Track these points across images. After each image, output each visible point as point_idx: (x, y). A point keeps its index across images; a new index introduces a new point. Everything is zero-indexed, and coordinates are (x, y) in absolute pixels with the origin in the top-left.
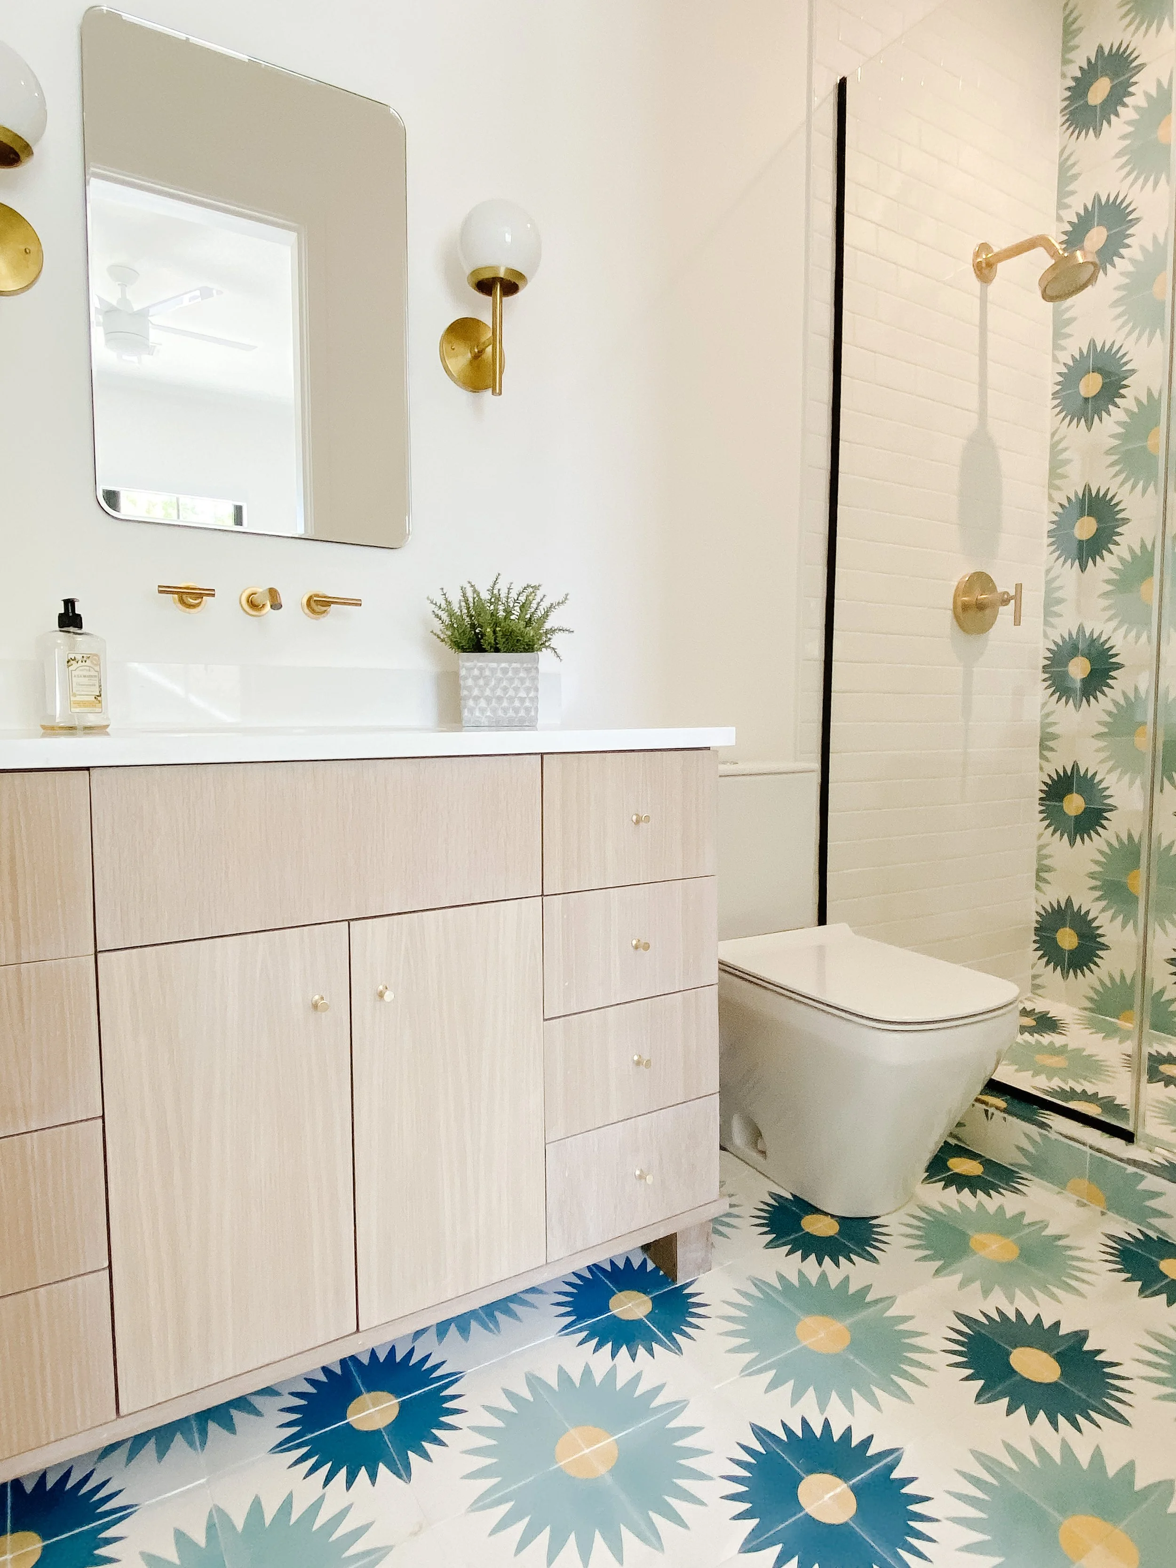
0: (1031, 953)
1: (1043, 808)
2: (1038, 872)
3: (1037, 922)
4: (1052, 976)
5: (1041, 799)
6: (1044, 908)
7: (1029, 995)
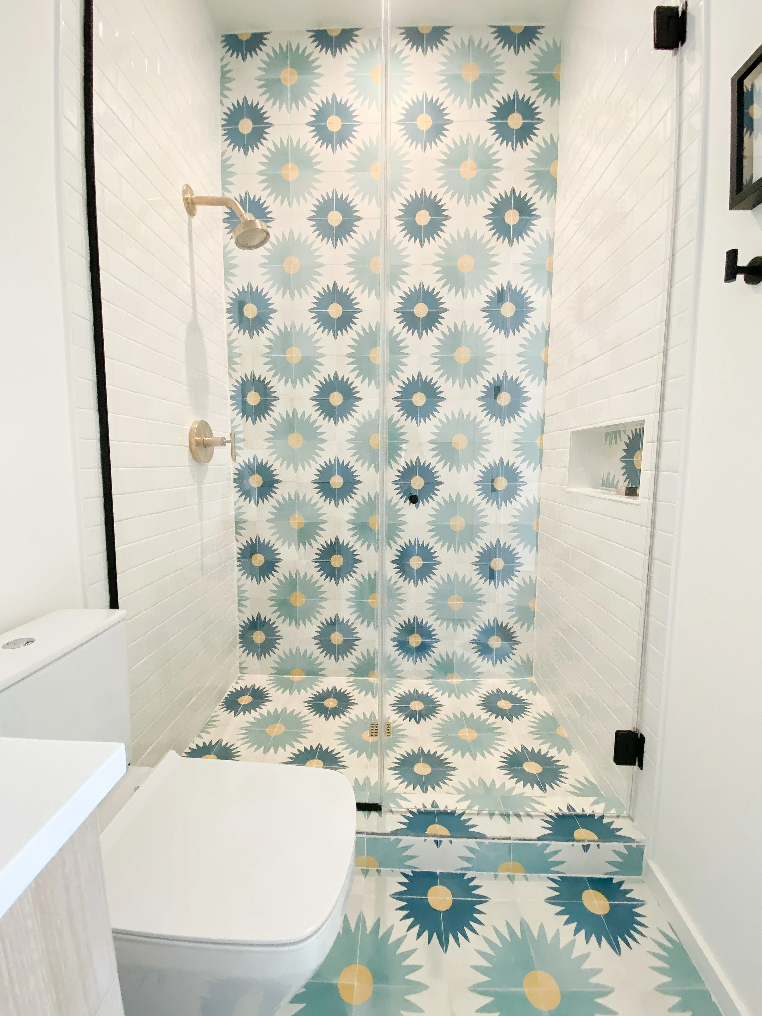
0: (238, 650)
1: (240, 563)
2: (239, 600)
3: (240, 631)
4: (251, 661)
5: (238, 558)
6: (244, 622)
7: (239, 675)
